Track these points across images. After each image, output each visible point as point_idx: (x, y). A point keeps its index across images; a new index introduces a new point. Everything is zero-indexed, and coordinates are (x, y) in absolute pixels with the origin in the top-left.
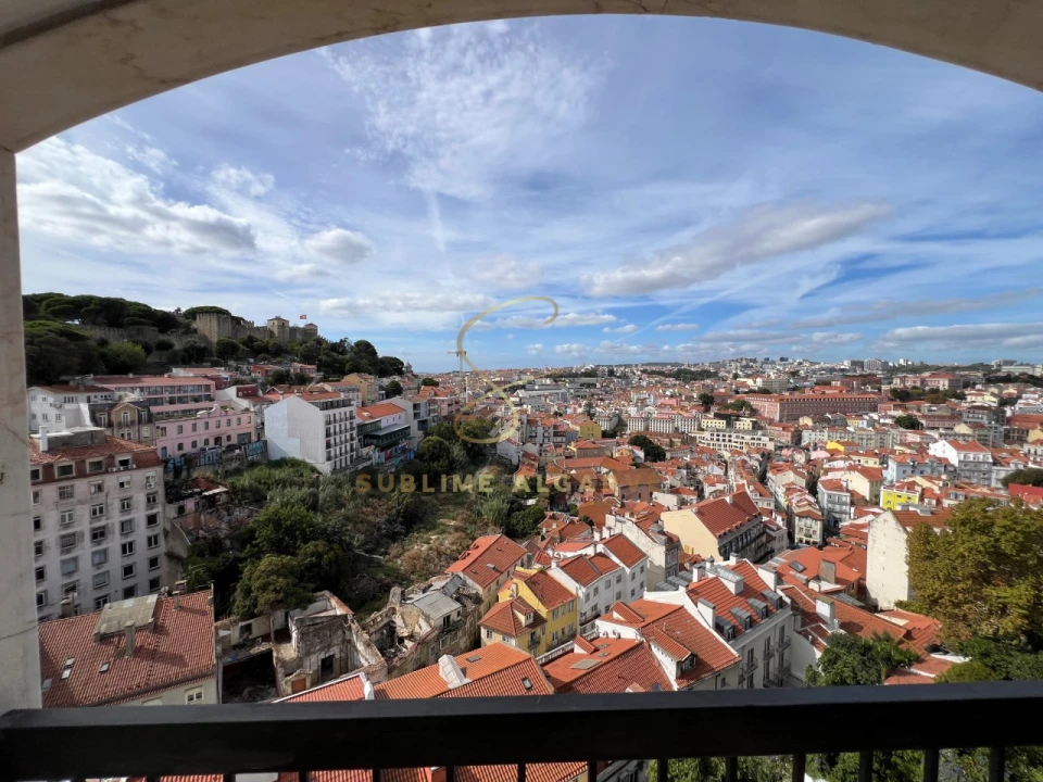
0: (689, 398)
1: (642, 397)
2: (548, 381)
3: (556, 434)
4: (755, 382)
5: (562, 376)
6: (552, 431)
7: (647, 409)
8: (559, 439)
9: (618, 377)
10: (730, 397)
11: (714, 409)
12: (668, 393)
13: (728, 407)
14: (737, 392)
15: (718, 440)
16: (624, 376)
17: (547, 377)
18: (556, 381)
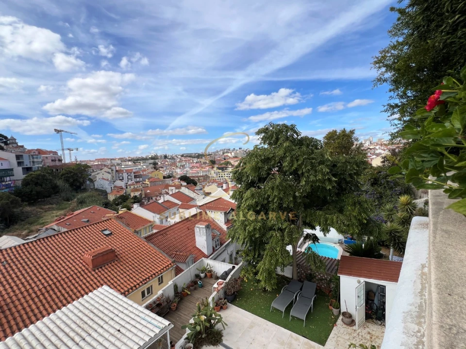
0: (205, 163)
1: (183, 164)
2: (130, 163)
3: (136, 177)
4: (231, 154)
5: (138, 160)
6: (133, 175)
7: (185, 169)
8: (138, 179)
9: (169, 159)
10: (222, 160)
11: (216, 166)
12: (195, 161)
13: (221, 164)
14: (225, 159)
15: (219, 177)
16: (172, 158)
17: (129, 161)
18: (134, 163)
